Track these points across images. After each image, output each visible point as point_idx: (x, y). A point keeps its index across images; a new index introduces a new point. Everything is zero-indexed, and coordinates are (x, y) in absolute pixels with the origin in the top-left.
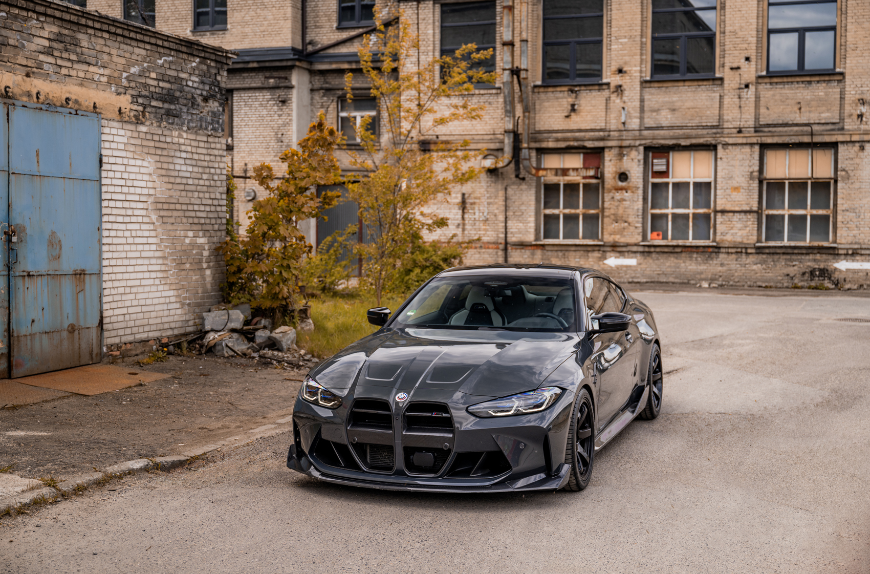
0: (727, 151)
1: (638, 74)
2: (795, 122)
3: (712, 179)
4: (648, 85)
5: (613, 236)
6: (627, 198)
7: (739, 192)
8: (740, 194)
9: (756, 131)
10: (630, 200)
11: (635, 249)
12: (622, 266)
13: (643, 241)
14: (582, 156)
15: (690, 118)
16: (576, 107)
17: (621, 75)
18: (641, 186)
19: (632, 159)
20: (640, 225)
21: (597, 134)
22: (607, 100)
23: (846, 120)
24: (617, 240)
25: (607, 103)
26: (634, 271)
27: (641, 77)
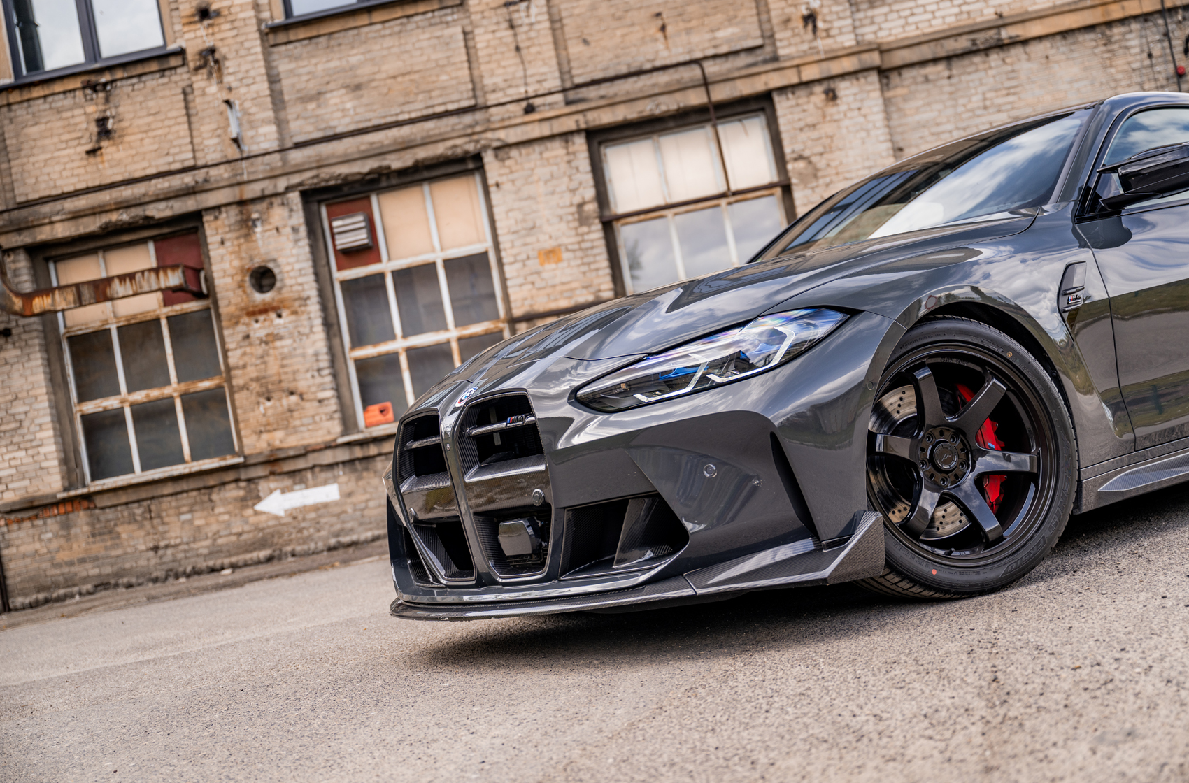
0: (508, 163)
1: (252, 13)
2: (658, 63)
3: (486, 245)
4: (282, 37)
5: (265, 436)
6: (282, 332)
7: (559, 260)
8: (564, 264)
9: (568, 103)
10: (291, 335)
11: (328, 457)
12: (305, 509)
13: (344, 434)
14: (151, 246)
15: (401, 100)
16: (110, 124)
17: (206, 22)
18: (312, 292)
19: (277, 229)
20: (329, 394)
21: (176, 182)
22: (185, 93)
23: (778, 36)
24: (277, 444)
25: (185, 100)
26: (338, 515)
27: (260, 21)
